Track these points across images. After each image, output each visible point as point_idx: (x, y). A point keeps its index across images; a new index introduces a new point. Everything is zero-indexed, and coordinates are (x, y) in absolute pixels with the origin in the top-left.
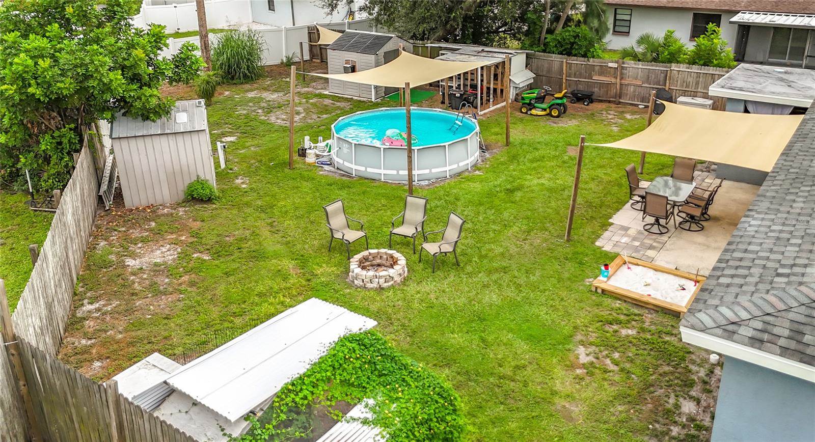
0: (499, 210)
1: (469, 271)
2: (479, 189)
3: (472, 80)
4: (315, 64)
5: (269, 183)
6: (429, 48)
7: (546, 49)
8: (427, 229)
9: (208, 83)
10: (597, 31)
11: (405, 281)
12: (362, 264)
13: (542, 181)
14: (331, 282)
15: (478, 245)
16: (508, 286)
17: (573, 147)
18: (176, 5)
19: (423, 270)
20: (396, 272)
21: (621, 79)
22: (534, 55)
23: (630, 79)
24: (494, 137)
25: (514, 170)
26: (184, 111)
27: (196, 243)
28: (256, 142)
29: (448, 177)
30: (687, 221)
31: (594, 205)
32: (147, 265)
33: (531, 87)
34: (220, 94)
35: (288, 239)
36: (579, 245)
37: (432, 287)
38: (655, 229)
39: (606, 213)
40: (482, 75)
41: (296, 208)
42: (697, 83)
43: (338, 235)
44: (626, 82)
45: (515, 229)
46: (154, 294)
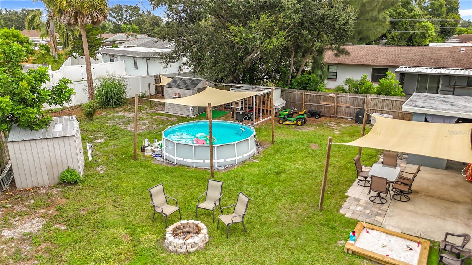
0: (271, 187)
1: (253, 237)
2: (257, 172)
3: (249, 104)
4: (158, 97)
5: (119, 170)
6: (224, 86)
7: (291, 87)
8: (223, 202)
9: (90, 107)
10: (321, 76)
11: (207, 245)
12: (175, 234)
13: (297, 166)
14: (151, 248)
15: (259, 214)
16: (283, 249)
17: (314, 144)
18: (82, 65)
19: (220, 236)
20: (199, 239)
21: (337, 103)
22: (285, 90)
23: (342, 103)
24: (264, 138)
25: (279, 159)
26: (60, 123)
27: (58, 217)
28: (116, 143)
29: (236, 163)
30: (398, 194)
31: (334, 183)
32: (18, 235)
33: (283, 108)
34: (99, 114)
35: (125, 212)
36: (329, 213)
37: (227, 251)
38: (378, 200)
39: (342, 188)
40: (256, 102)
41: (134, 188)
42: (383, 105)
43: (159, 210)
44: (340, 105)
45: (283, 201)
46: (15, 261)
